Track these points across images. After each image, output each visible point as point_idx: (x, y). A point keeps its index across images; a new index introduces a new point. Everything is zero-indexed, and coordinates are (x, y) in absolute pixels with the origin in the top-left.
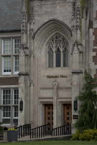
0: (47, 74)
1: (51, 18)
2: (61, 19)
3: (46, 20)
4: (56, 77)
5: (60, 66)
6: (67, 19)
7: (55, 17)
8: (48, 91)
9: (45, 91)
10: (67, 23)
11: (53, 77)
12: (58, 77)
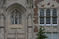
0: (11, 27)
1: (15, 2)
2: (20, 3)
3: (13, 3)
4: (16, 28)
5: (17, 24)
6: (23, 4)
7: (17, 2)
8: (12, 35)
9: (10, 35)
10: (23, 5)
11: (14, 29)
12: (17, 29)
